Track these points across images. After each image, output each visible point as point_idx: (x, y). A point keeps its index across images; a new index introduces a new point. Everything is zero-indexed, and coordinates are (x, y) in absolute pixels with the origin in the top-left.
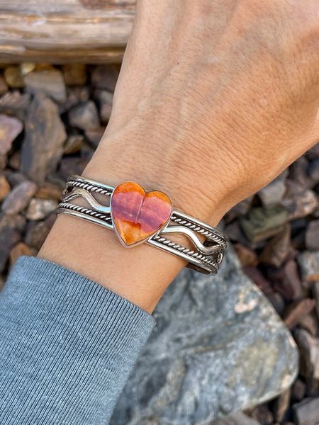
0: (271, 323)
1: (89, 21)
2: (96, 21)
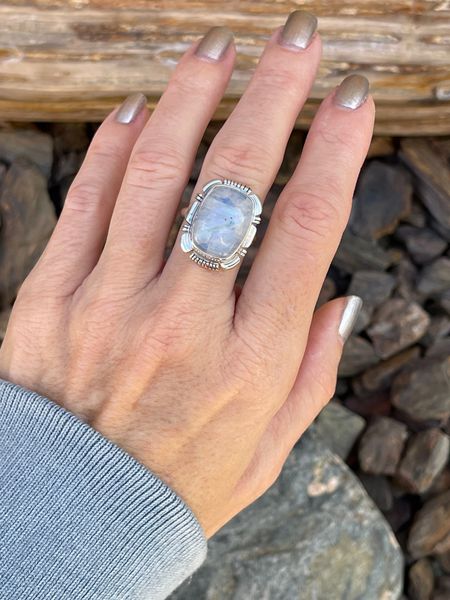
0: (361, 511)
1: (86, 58)
2: (96, 58)
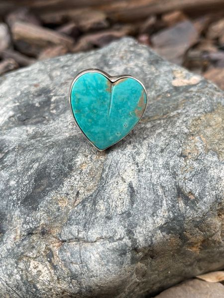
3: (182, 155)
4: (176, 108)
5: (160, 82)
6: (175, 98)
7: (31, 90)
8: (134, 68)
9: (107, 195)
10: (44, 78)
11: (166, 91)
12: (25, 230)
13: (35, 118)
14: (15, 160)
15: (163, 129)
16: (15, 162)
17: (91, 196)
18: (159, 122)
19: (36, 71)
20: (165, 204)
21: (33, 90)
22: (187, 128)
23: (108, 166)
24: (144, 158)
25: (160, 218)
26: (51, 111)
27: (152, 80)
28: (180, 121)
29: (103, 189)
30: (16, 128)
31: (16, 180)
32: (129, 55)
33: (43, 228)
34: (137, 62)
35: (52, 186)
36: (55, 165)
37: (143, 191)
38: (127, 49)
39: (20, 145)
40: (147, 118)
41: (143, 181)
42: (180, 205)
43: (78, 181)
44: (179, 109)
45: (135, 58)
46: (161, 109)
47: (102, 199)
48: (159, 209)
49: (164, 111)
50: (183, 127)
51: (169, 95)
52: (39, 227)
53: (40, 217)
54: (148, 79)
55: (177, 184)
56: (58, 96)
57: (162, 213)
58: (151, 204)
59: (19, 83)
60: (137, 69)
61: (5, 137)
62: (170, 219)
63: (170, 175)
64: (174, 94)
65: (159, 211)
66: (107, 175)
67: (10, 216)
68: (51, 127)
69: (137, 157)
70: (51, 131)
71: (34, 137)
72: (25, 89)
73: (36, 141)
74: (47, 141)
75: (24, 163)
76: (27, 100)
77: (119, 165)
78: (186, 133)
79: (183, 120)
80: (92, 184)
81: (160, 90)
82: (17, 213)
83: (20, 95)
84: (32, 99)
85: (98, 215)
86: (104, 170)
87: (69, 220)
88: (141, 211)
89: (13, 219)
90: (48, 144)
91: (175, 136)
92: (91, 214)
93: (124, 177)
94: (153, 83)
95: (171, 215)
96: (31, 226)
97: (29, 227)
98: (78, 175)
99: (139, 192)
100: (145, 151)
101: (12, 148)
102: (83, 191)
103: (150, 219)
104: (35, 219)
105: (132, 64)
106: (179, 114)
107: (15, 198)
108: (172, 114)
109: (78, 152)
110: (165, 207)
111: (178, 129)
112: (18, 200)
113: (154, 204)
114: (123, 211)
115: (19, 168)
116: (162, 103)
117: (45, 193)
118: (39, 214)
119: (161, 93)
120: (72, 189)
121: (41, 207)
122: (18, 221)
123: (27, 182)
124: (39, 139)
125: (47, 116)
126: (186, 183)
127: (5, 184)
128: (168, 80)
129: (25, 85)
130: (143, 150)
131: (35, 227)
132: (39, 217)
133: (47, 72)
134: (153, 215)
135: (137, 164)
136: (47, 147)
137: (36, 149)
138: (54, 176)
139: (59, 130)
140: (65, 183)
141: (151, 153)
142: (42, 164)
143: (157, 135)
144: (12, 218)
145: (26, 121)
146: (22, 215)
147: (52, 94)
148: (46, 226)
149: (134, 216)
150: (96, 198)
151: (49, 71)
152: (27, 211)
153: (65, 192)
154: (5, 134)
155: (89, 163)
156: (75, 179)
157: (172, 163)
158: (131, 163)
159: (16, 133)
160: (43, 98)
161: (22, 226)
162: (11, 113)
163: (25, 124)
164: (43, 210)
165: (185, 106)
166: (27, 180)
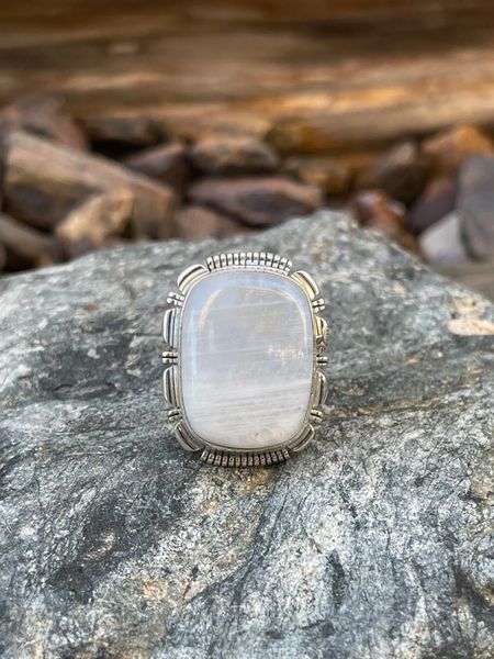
3: (469, 496)
4: (457, 385)
5: (417, 321)
6: (455, 362)
7: (76, 317)
8: (348, 285)
9: (272, 580)
10: (110, 290)
11: (432, 343)
12: (56, 650)
13: (86, 385)
14: (35, 477)
15: (422, 431)
16: (35, 483)
17: (230, 579)
18: (412, 414)
19: (89, 274)
20: (422, 610)
21: (82, 317)
22: (485, 435)
23: (276, 512)
24: (370, 495)
25: (407, 643)
26: (129, 371)
27: (397, 316)
28: (468, 417)
29: (260, 564)
30: (36, 405)
31: (38, 527)
32: (337, 252)
33: (102, 649)
34: (358, 270)
35: (128, 550)
36: (138, 498)
37: (365, 573)
38: (330, 238)
39: (47, 445)
40: (381, 404)
41: (367, 549)
42: (462, 617)
43: (196, 543)
44: (466, 388)
45: (352, 259)
46: (420, 384)
47: (257, 588)
48: (405, 619)
49: (427, 389)
50: (474, 431)
51: (440, 355)
52: (91, 644)
53: (96, 621)
54: (385, 313)
55: (456, 563)
56: (148, 335)
57: (413, 632)
58: (387, 607)
59: (42, 300)
60: (355, 288)
61: (6, 423)
62: (435, 650)
63: (439, 540)
64: (452, 352)
65: (407, 625)
66: (272, 534)
67: (19, 612)
68: (129, 407)
69: (352, 492)
70: (128, 417)
71: (83, 427)
72: (60, 315)
73: (91, 438)
74: (119, 440)
75: (57, 488)
76: (64, 342)
77: (305, 509)
78: (482, 447)
79: (475, 415)
80: (231, 552)
81: (416, 342)
82: (37, 604)
83: (47, 327)
84: (78, 339)
85: (245, 627)
86: (264, 520)
87: (171, 632)
88: (360, 621)
89: (27, 620)
90: (120, 447)
91: (453, 452)
92: (228, 622)
93: (317, 540)
94: (399, 324)
95: (438, 640)
96: (72, 641)
97: (65, 642)
98: (195, 528)
99: (355, 576)
100: (375, 481)
101: (27, 449)
102: (208, 567)
103: (382, 643)
104: (84, 625)
105: (343, 274)
106: (465, 399)
107: (32, 569)
108: (447, 399)
109: (197, 472)
110: (422, 615)
111: (461, 434)
112: (41, 574)
113: (395, 607)
114: (313, 621)
115: (46, 499)
116: (421, 371)
117: (110, 563)
118: (92, 613)
119: (418, 347)
120: (180, 561)
121: (99, 595)
122: (39, 624)
123: (66, 532)
124: (97, 433)
125: (117, 381)
126: (478, 563)
127: (7, 533)
128: (439, 318)
129: (60, 305)
130: (368, 478)
131: (82, 645)
132: (93, 620)
133: (119, 279)
134: (390, 635)
135: (353, 509)
136: (118, 453)
137: (88, 455)
138: (134, 525)
139: (149, 417)
140: (163, 545)
141: (389, 486)
142: (106, 492)
143: (406, 444)
144: (23, 617)
145: (63, 391)
146: (49, 611)
147: (131, 331)
148: (111, 643)
149: (341, 633)
150: (241, 584)
151: (123, 275)
152: (61, 602)
153: (160, 566)
154: (6, 417)
155: (225, 501)
156: (189, 538)
157: (443, 512)
158: (336, 507)
159: (37, 416)
160: (108, 337)
161: (49, 638)
162: (23, 369)
163: (58, 397)
164: (104, 605)
165: (479, 382)
166: (64, 529)
